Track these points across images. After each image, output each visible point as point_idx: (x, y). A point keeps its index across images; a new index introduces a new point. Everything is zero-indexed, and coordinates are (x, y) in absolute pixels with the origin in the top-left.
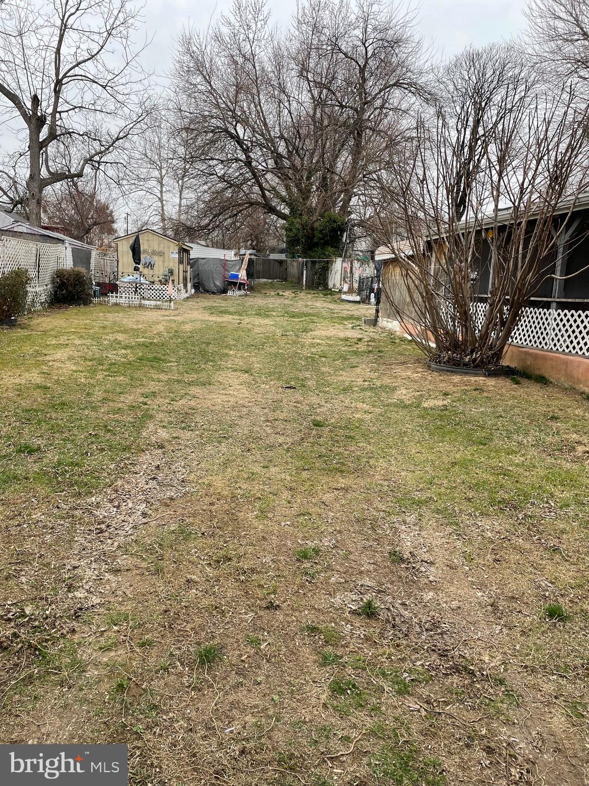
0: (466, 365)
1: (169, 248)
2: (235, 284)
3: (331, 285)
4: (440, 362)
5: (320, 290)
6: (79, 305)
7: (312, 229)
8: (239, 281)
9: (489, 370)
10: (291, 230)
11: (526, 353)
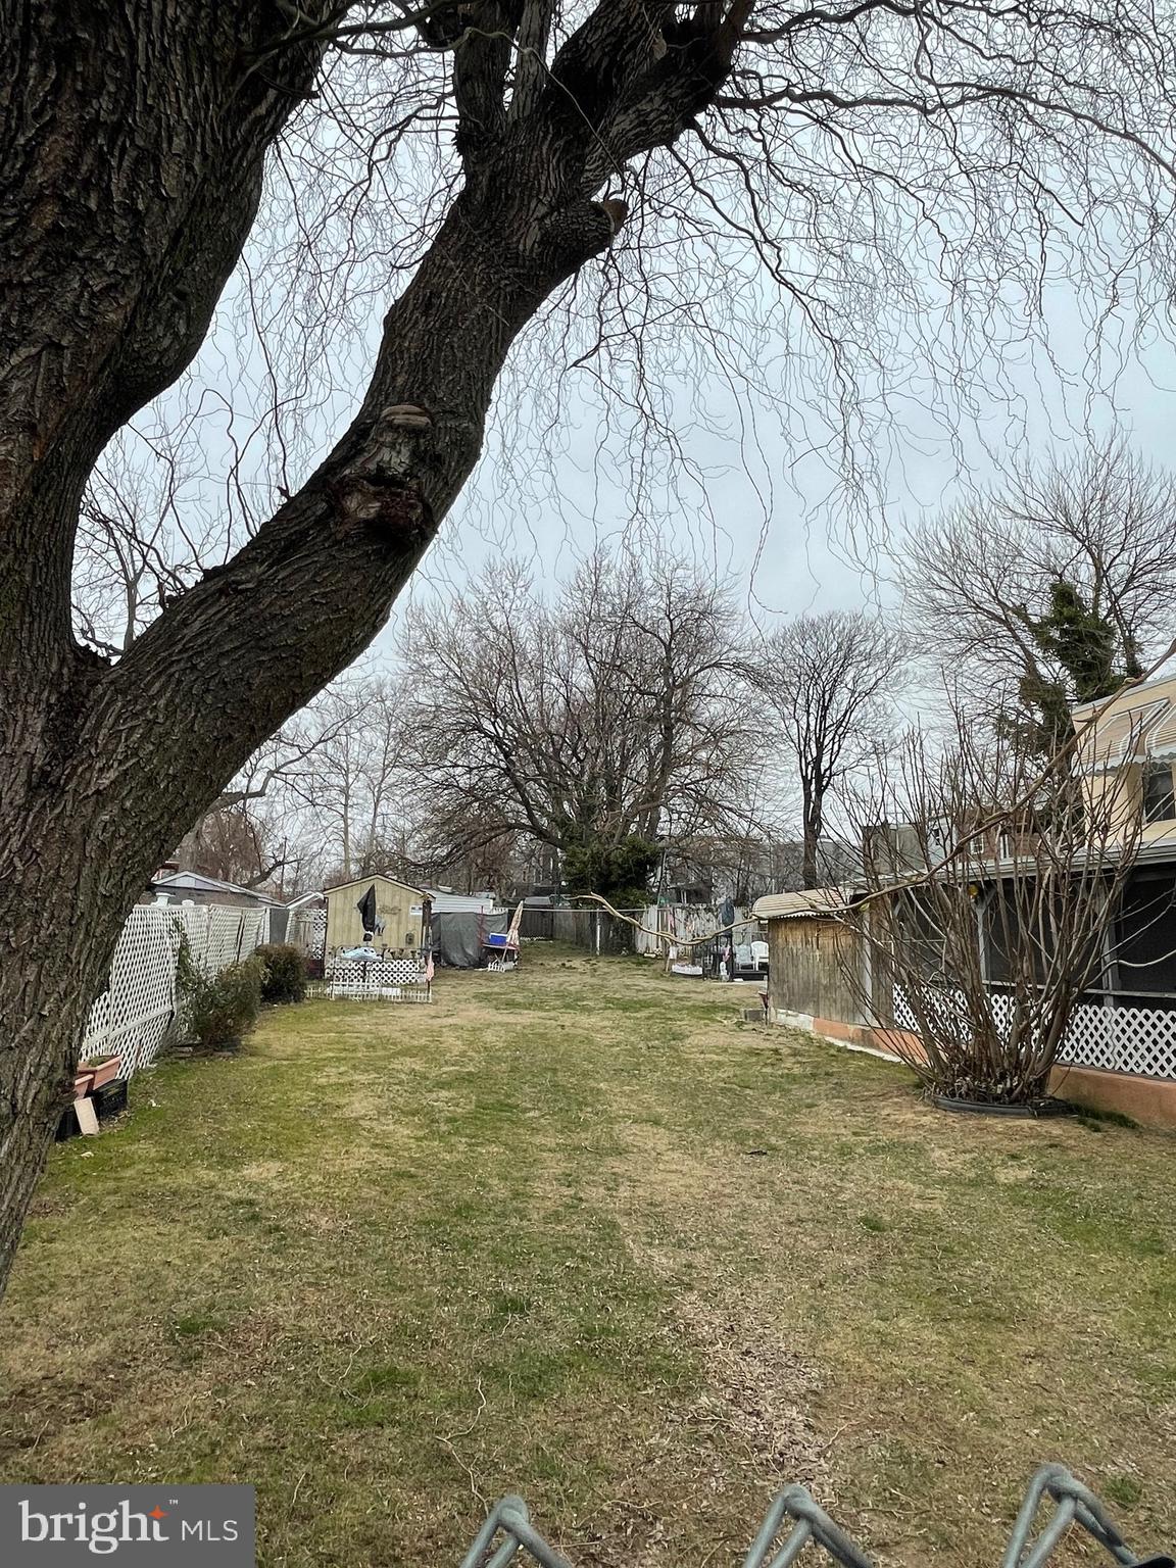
0: (997, 1098)
1: (409, 902)
2: (500, 952)
3: (641, 948)
4: (953, 1095)
5: (624, 956)
6: (289, 1002)
7: (608, 862)
8: (507, 947)
9: (1037, 1107)
10: (571, 864)
11: (1078, 1075)
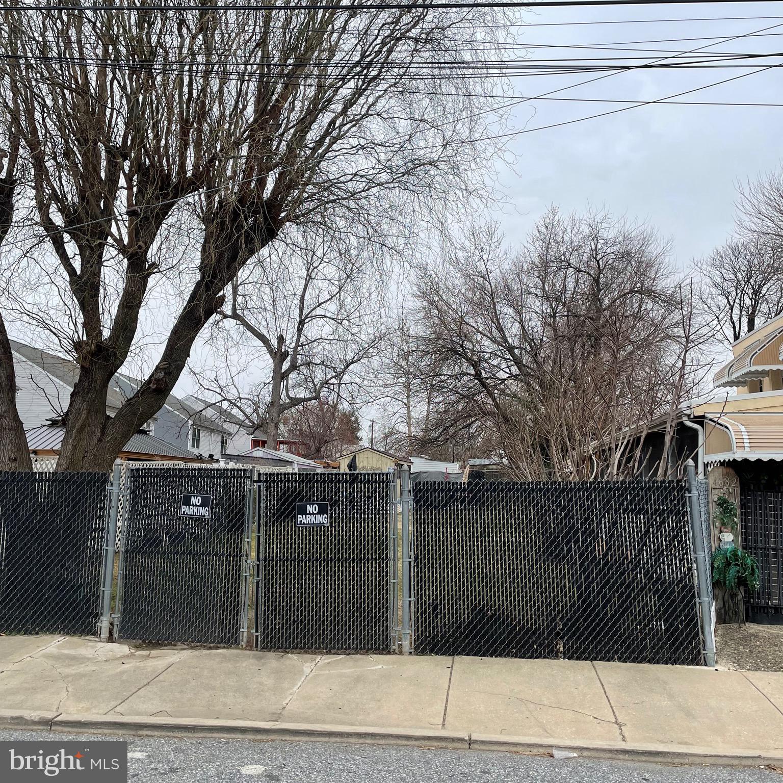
1: (386, 464)
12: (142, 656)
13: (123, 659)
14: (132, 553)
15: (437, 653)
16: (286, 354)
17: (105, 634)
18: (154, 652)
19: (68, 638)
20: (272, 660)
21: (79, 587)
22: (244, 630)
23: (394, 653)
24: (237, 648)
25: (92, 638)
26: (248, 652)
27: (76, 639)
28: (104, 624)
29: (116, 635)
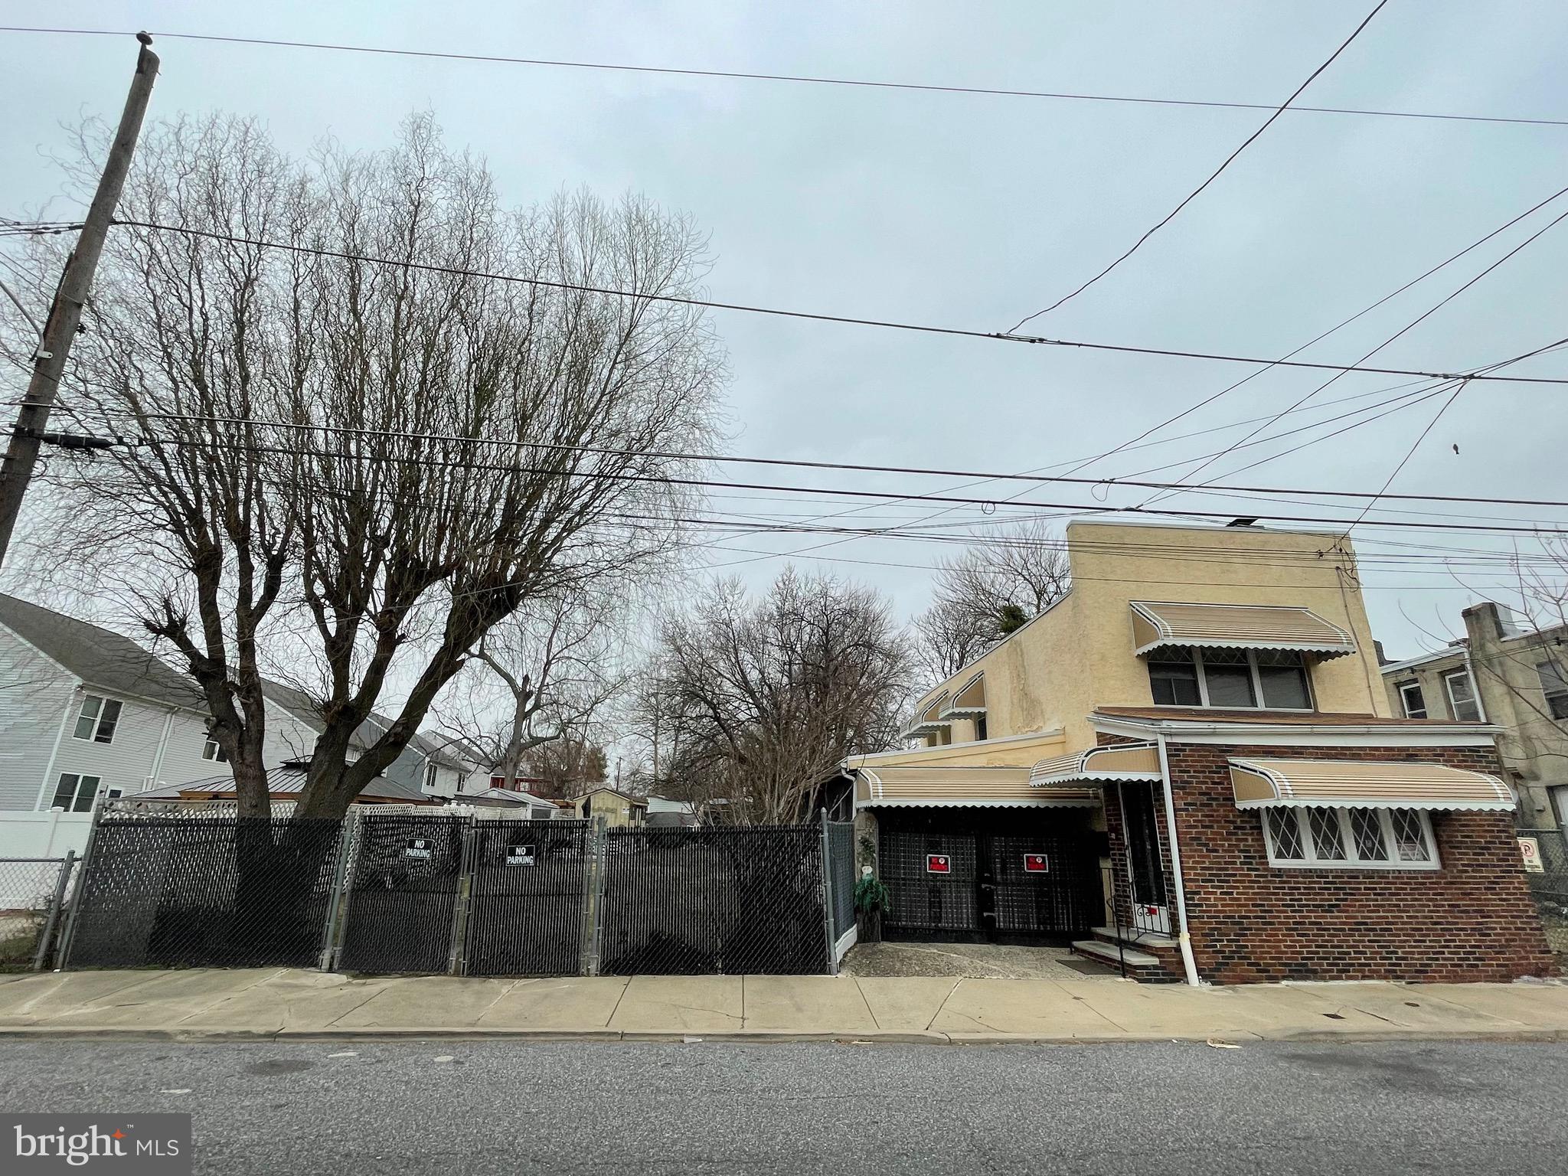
1: (621, 805)
12: (358, 984)
13: (341, 986)
14: (356, 892)
15: (618, 974)
16: (531, 693)
17: (325, 965)
18: (369, 981)
19: (290, 970)
20: (476, 984)
21: (306, 923)
22: (453, 959)
23: (583, 975)
24: (446, 974)
25: (313, 969)
26: (456, 978)
27: (298, 971)
28: (325, 957)
29: (336, 967)
